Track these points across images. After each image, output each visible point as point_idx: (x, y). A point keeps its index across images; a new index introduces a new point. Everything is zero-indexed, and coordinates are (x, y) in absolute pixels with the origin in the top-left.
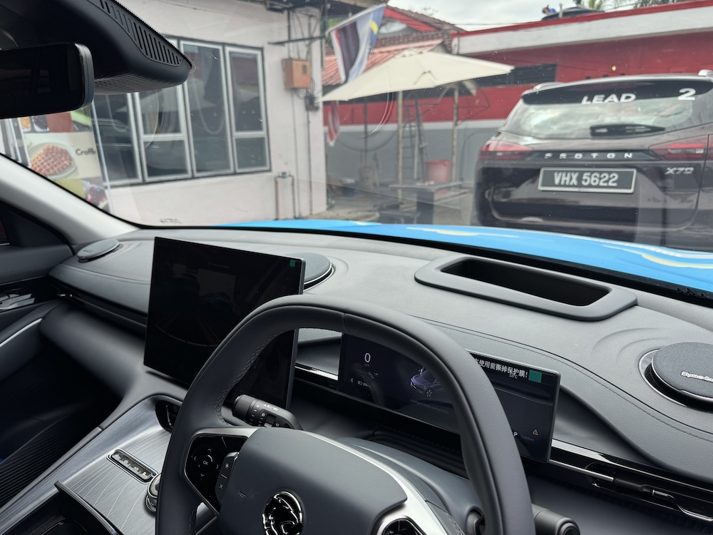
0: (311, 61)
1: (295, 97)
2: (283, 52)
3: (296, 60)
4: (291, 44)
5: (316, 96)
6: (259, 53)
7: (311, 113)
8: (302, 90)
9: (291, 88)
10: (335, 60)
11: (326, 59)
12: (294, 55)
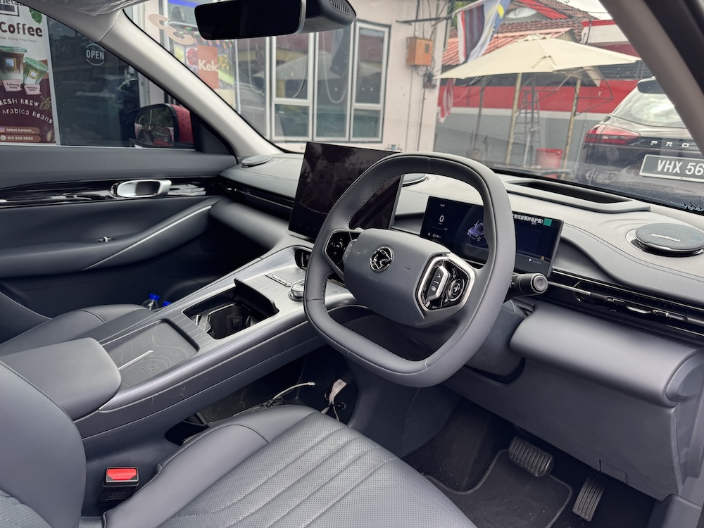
0: (434, 41)
1: (415, 74)
2: (408, 31)
3: (420, 39)
4: (417, 24)
5: (434, 74)
6: (386, 30)
7: (427, 90)
8: (422, 67)
9: (412, 64)
10: (457, 42)
11: (449, 40)
12: (419, 34)
